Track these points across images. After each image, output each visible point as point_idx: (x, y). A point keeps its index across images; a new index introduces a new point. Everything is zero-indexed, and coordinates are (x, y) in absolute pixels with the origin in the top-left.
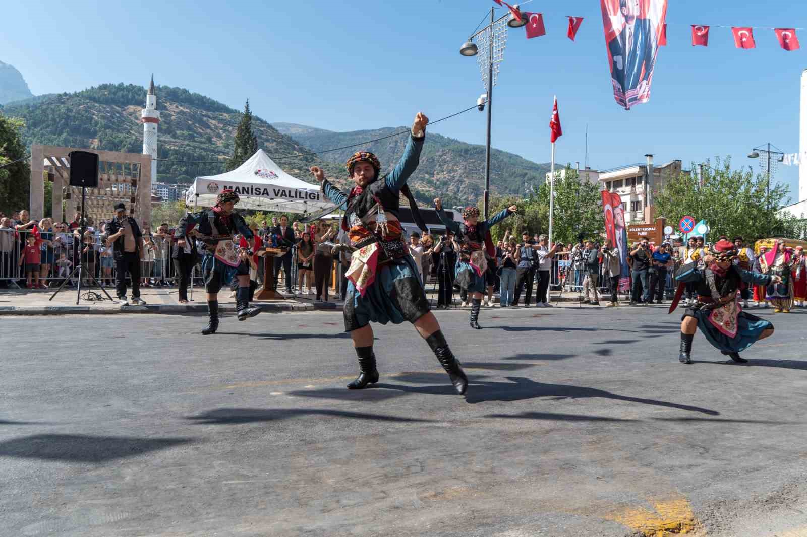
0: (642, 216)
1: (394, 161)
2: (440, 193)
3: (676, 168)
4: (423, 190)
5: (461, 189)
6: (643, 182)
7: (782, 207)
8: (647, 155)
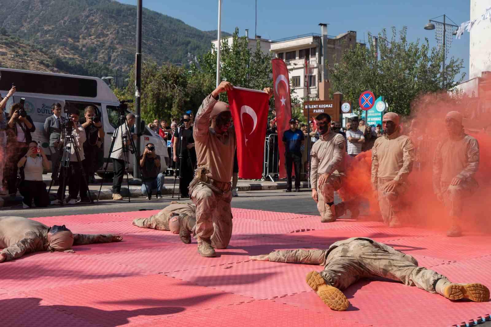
0: (316, 92)
1: (28, 20)
2: (88, 61)
3: (350, 40)
4: (65, 58)
5: (112, 58)
6: (317, 54)
7: (458, 84)
8: (321, 25)
